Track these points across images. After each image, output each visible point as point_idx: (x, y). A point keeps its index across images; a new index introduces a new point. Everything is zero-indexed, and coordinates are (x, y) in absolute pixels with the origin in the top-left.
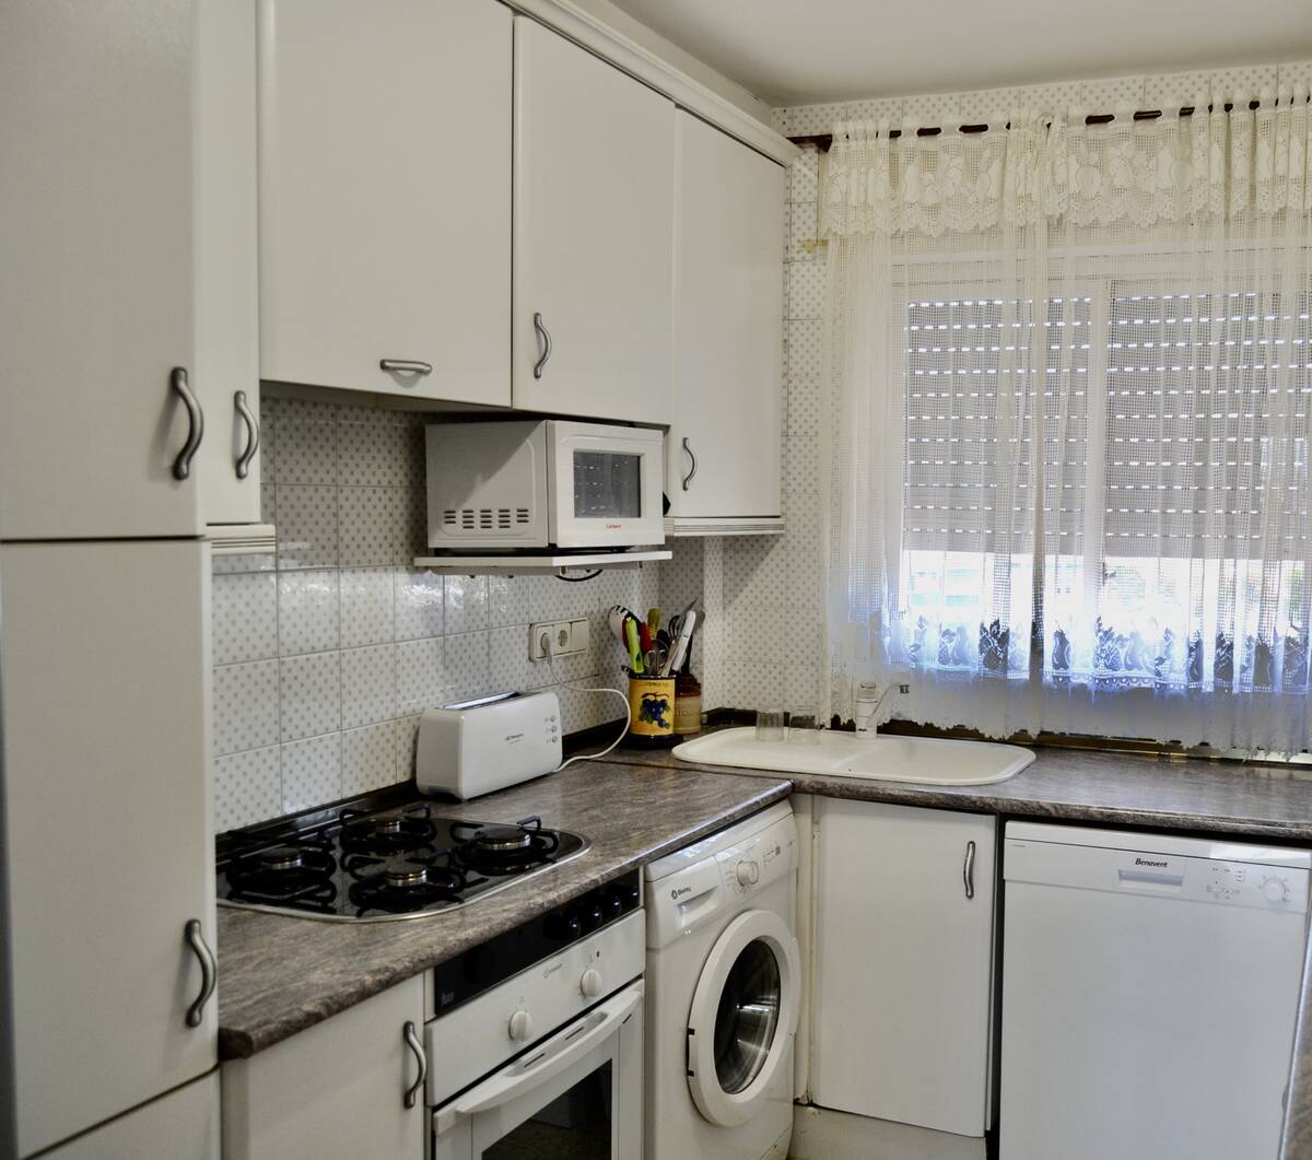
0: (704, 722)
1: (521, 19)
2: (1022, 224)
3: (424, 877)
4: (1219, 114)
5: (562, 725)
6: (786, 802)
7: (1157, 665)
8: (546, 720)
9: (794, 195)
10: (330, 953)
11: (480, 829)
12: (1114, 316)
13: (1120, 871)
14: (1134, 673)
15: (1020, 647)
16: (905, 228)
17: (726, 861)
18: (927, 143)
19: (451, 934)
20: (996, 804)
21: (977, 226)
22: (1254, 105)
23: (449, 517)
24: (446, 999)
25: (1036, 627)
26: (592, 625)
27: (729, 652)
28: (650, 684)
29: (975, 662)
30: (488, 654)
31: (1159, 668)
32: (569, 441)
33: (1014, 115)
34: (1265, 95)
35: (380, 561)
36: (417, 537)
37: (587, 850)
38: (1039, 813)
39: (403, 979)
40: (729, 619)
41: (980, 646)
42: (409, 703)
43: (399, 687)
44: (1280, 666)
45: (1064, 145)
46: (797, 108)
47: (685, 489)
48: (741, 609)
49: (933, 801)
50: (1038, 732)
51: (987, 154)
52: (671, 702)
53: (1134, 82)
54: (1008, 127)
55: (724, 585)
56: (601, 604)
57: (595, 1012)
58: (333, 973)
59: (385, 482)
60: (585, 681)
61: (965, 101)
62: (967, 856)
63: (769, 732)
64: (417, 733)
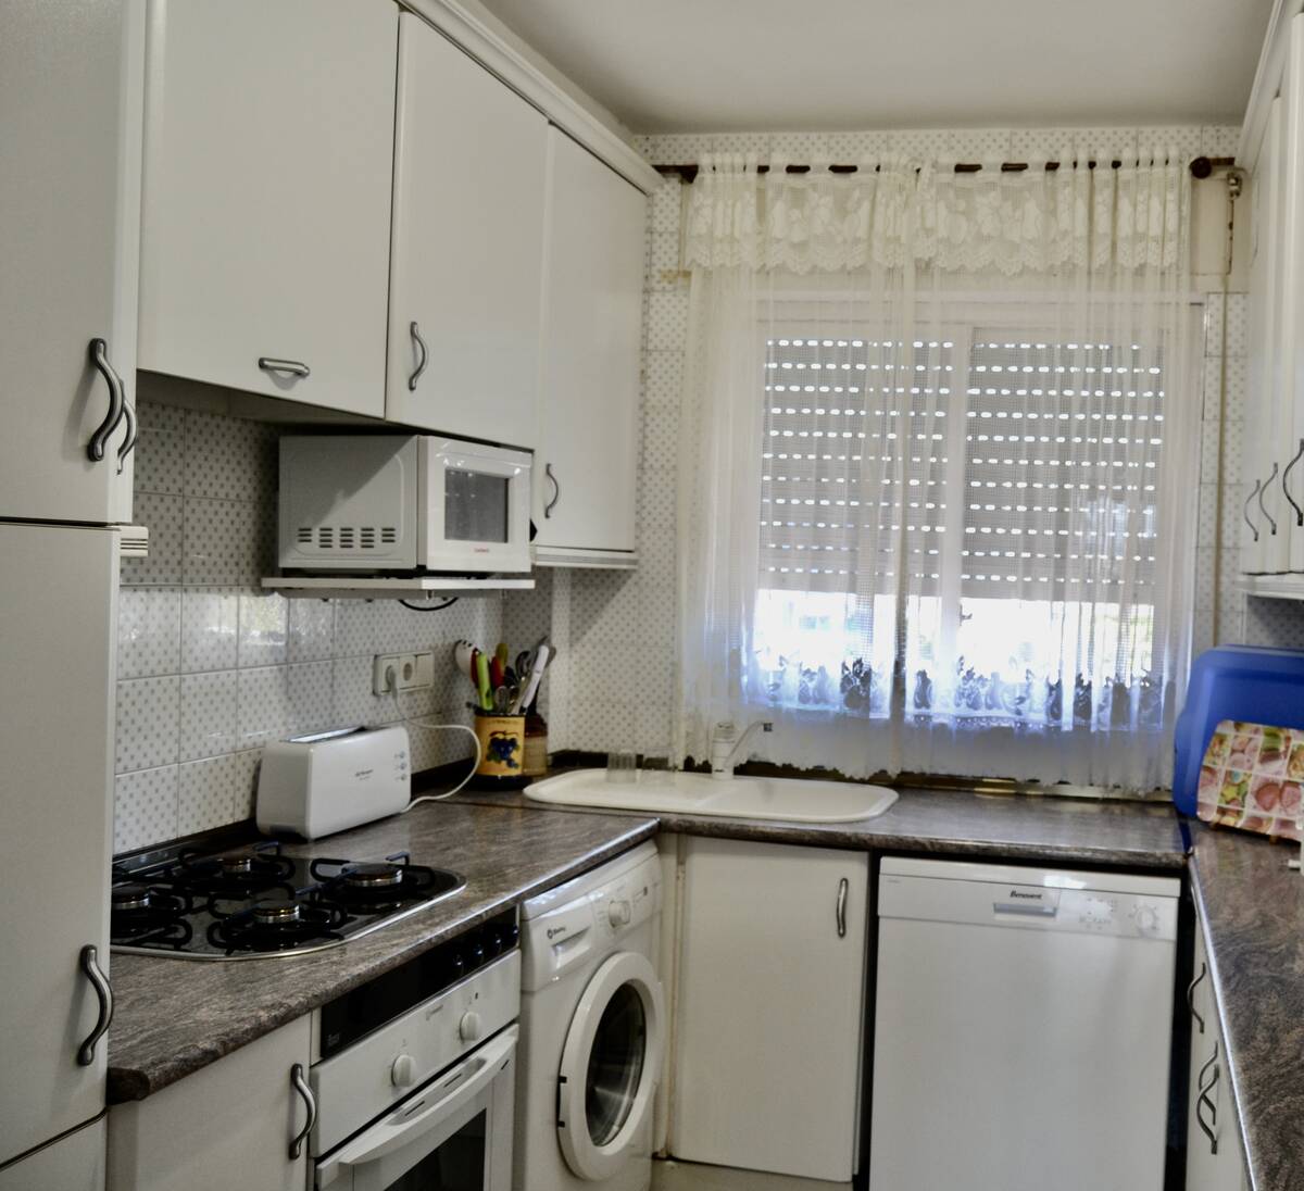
0: (550, 763)
1: (406, 15)
2: (891, 266)
3: (297, 913)
4: (1083, 171)
5: (411, 761)
6: (650, 843)
7: (1018, 704)
8: (396, 756)
9: (656, 224)
10: (210, 992)
11: (345, 866)
12: (974, 362)
13: (995, 905)
14: (994, 712)
15: (883, 686)
16: (772, 263)
17: (598, 901)
18: (796, 180)
19: (344, 969)
20: (871, 839)
21: (844, 266)
22: (1116, 164)
23: (304, 535)
24: (333, 1040)
25: (899, 665)
26: (436, 658)
27: (574, 691)
28: (499, 722)
29: (836, 702)
30: (332, 686)
31: (1020, 707)
32: (442, 457)
33: (884, 158)
34: (1127, 156)
35: (226, 580)
36: (264, 557)
37: (463, 887)
38: (914, 848)
39: (297, 1016)
40: (576, 657)
41: (842, 685)
42: (252, 735)
43: (240, 718)
44: (1135, 706)
45: (933, 191)
46: (660, 138)
47: (547, 516)
48: (589, 646)
49: (807, 838)
50: (898, 772)
51: (857, 194)
52: (520, 742)
53: (1001, 134)
54: (878, 169)
55: (572, 622)
56: (445, 637)
57: (473, 1057)
58: (222, 1011)
59: (232, 496)
60: (428, 718)
61: (832, 143)
62: (840, 892)
63: (620, 774)
64: (258, 769)
